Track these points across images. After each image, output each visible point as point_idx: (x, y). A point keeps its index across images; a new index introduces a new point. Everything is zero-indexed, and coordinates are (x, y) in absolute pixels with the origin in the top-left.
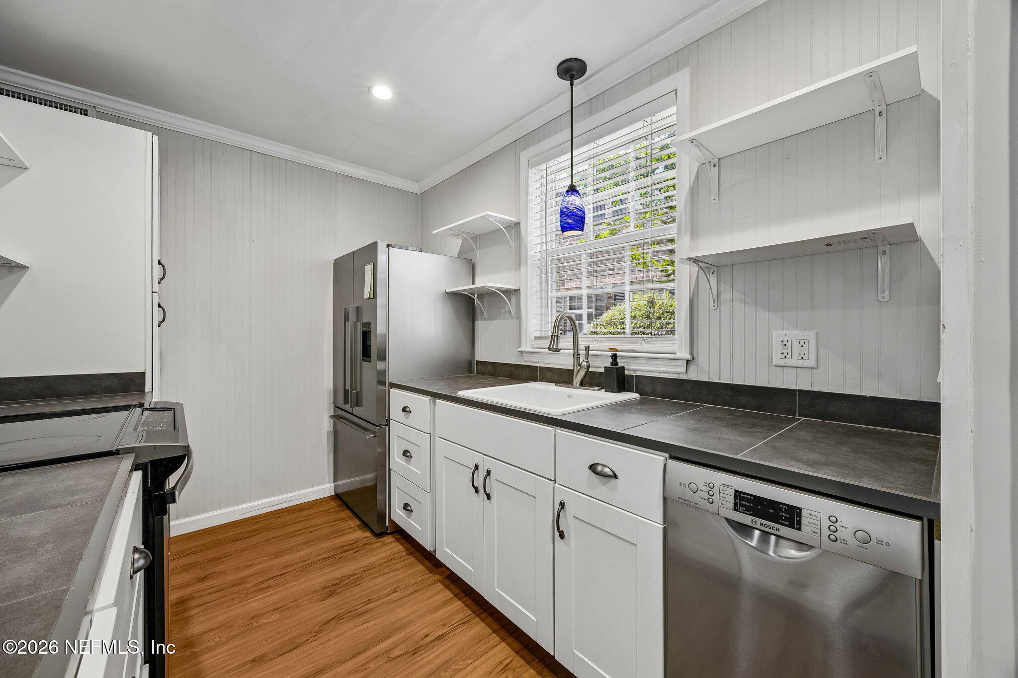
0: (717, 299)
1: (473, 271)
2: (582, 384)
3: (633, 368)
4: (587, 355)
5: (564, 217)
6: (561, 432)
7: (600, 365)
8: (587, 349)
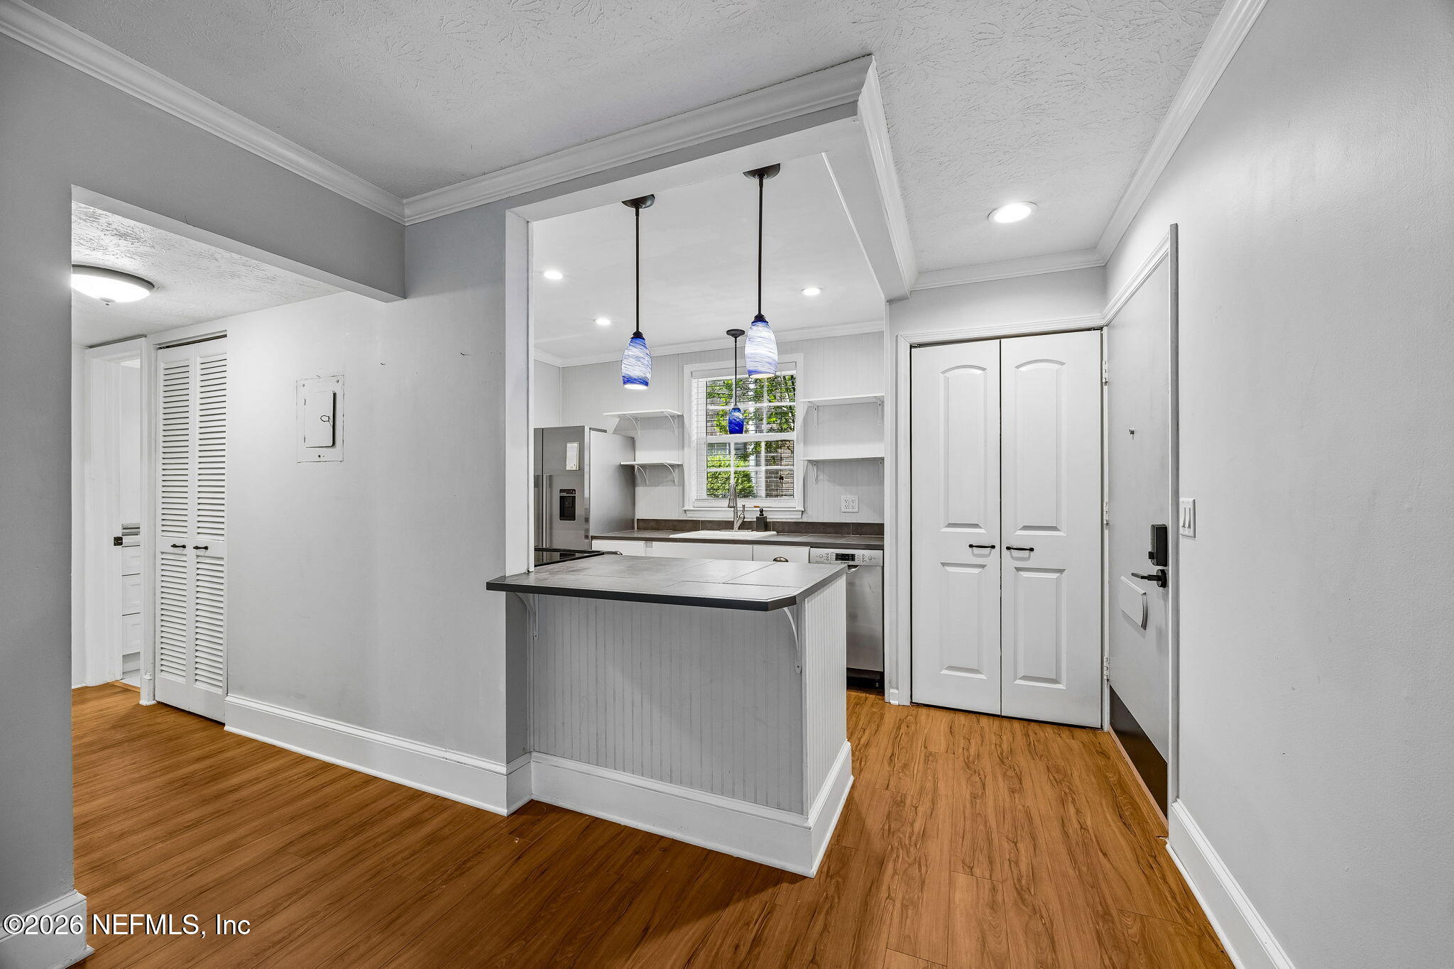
0: (817, 479)
1: (632, 443)
2: (739, 529)
3: (771, 517)
4: (744, 511)
5: (733, 425)
6: (756, 547)
7: (752, 516)
8: (744, 506)
